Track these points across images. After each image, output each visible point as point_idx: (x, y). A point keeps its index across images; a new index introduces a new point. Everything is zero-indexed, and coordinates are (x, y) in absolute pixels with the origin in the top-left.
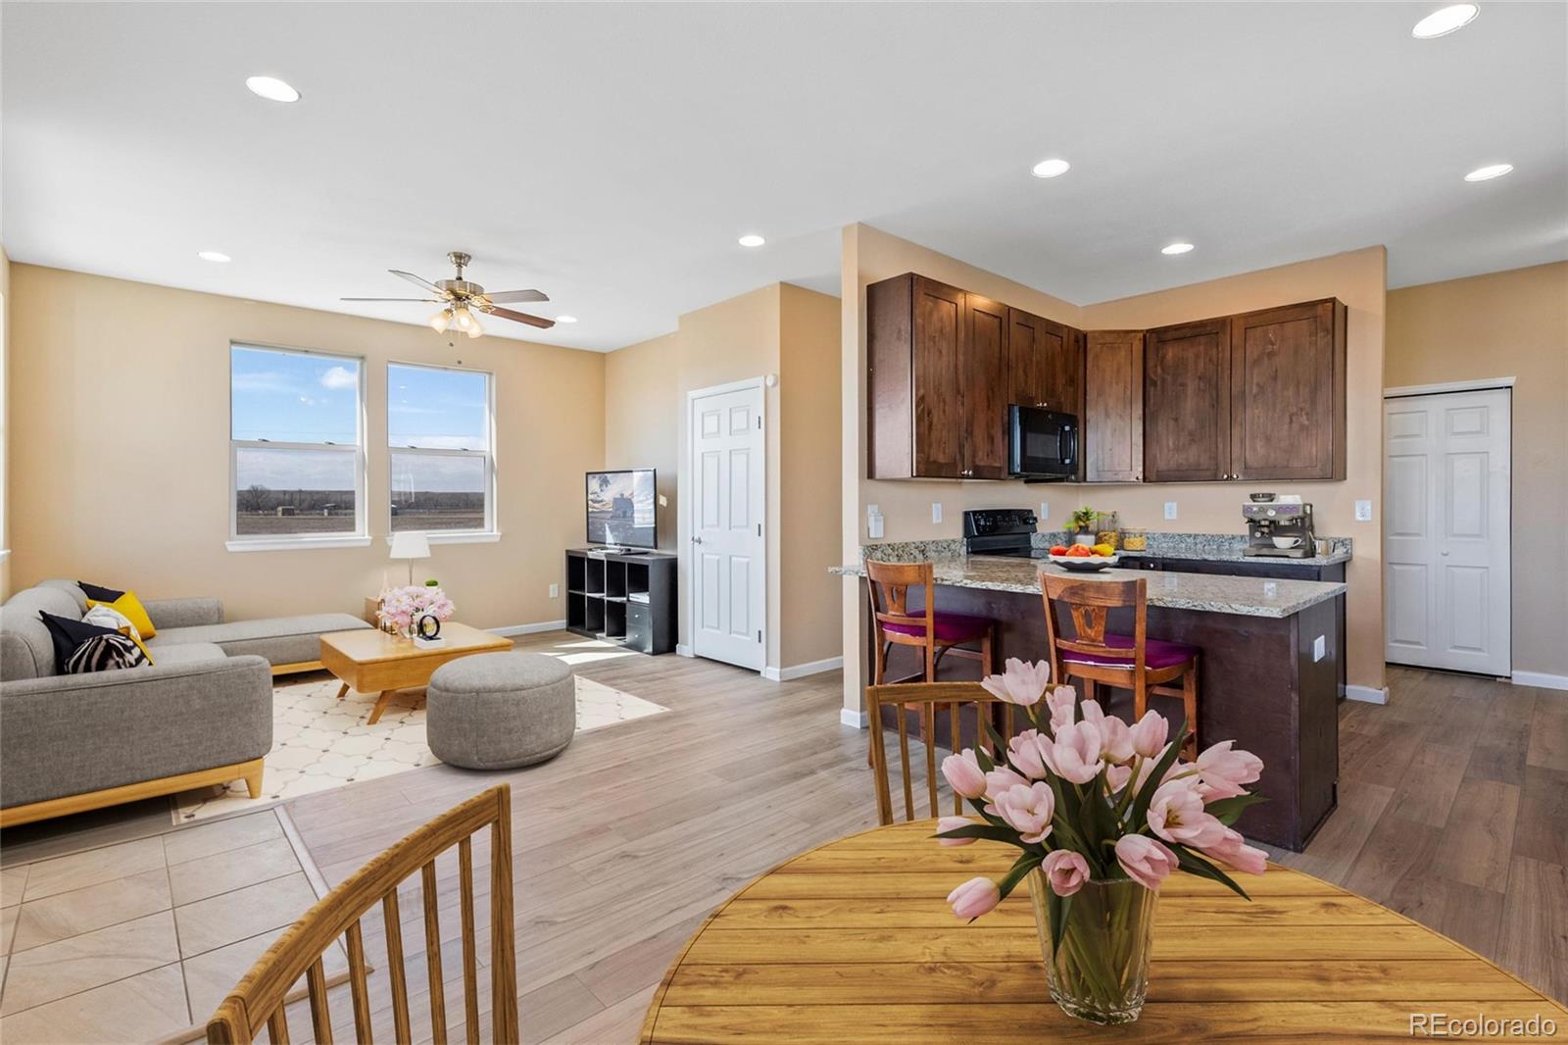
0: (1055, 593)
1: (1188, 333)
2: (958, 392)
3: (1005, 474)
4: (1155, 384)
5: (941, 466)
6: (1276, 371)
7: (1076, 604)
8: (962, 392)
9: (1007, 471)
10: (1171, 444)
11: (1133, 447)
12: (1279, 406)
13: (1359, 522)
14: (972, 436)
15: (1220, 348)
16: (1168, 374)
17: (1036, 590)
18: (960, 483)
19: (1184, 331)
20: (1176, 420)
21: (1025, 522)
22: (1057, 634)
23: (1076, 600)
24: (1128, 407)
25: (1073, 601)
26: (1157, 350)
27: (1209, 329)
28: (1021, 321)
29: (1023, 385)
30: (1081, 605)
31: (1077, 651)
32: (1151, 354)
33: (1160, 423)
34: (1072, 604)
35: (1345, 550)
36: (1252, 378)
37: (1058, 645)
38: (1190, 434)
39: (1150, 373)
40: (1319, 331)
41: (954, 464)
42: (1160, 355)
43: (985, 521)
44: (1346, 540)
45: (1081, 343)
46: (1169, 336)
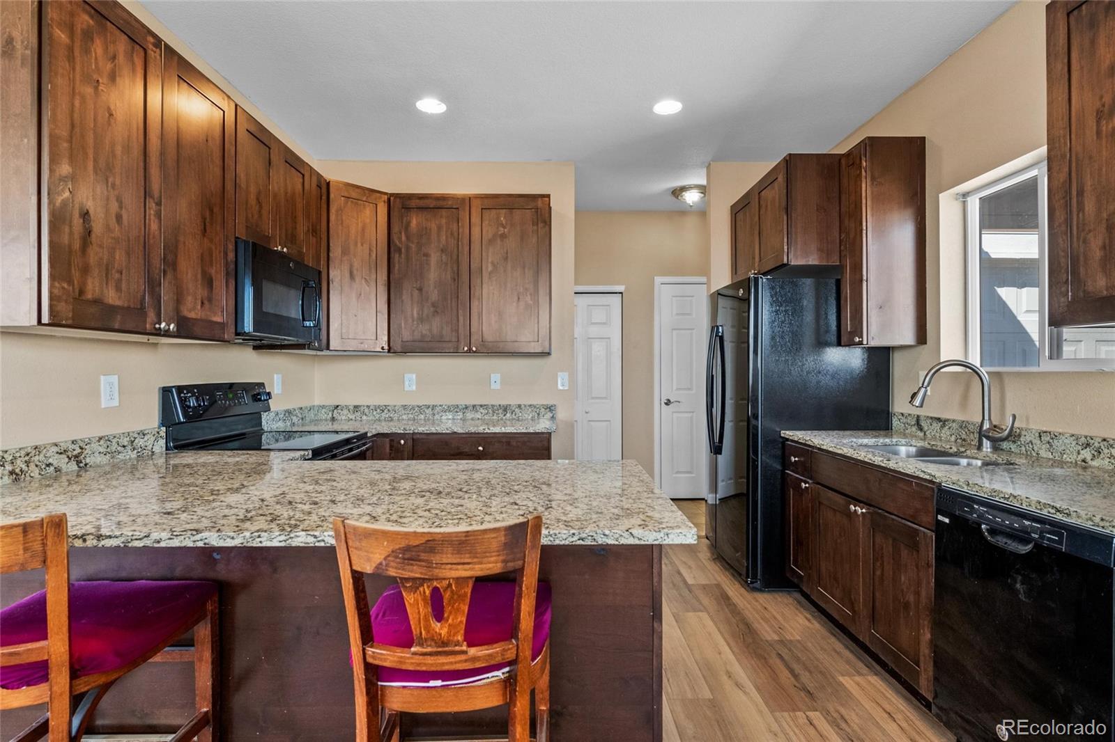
0: (369, 560)
1: (432, 204)
2: (147, 193)
3: (229, 334)
4: (399, 250)
5: (112, 309)
6: (507, 253)
7: (414, 579)
8: (156, 195)
9: (233, 330)
10: (415, 315)
11: (378, 314)
12: (509, 285)
13: (561, 390)
14: (175, 270)
15: (460, 224)
16: (413, 243)
17: (311, 540)
18: (155, 345)
19: (426, 201)
20: (420, 290)
21: (256, 398)
22: (367, 637)
23: (415, 572)
24: (374, 271)
25: (407, 574)
26: (401, 218)
27: (450, 203)
28: (253, 129)
29: (256, 216)
30: (423, 581)
31: (411, 668)
32: (395, 220)
33: (404, 292)
34: (407, 580)
35: (551, 415)
36: (488, 256)
37: (370, 660)
38: (433, 305)
39: (395, 237)
40: (539, 222)
41: (141, 311)
42: (404, 221)
43: (197, 400)
44: (552, 406)
45: (324, 190)
46: (413, 203)
